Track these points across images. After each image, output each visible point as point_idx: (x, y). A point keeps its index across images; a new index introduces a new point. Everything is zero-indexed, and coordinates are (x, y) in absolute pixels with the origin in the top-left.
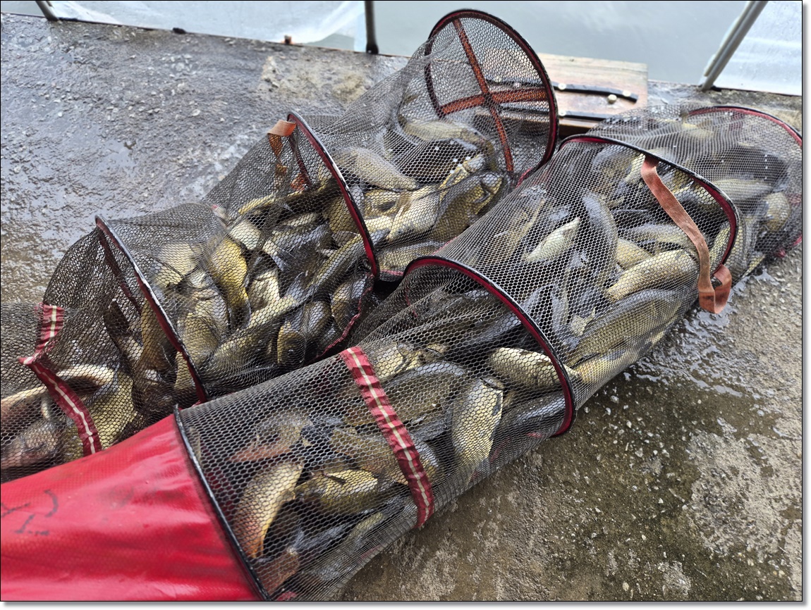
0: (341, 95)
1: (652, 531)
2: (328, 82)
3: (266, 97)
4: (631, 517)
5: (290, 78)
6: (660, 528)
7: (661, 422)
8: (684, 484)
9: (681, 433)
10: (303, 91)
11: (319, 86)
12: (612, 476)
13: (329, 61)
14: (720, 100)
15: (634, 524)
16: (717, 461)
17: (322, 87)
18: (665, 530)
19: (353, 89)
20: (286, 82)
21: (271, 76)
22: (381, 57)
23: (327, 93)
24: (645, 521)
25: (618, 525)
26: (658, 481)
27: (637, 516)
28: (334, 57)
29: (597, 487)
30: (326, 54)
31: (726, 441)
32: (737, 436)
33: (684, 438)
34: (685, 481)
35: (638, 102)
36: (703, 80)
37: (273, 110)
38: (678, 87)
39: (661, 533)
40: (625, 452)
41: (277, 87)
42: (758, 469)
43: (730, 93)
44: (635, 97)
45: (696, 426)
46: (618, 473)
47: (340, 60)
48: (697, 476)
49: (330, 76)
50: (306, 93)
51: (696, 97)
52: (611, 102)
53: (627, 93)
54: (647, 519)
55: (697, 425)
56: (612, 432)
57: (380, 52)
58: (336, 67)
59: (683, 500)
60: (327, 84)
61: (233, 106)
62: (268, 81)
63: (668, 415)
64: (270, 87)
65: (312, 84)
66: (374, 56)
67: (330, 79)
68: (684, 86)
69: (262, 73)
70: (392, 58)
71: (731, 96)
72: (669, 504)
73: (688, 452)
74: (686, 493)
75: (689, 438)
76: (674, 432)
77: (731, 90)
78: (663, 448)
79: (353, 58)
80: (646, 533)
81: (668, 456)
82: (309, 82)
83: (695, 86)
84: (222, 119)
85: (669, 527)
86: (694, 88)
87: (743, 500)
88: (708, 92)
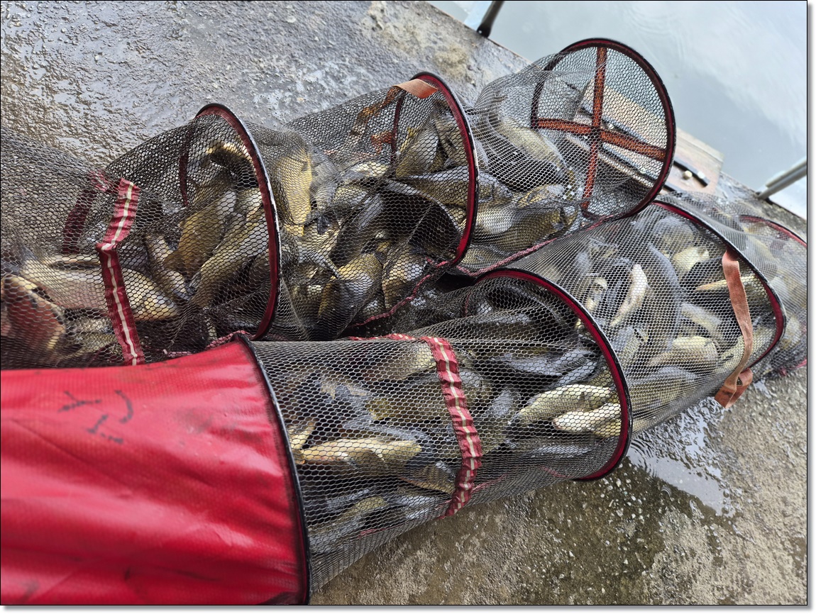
0: (442, 63)
1: (611, 586)
2: (432, 45)
3: (368, 34)
4: (598, 569)
5: (396, 25)
6: (619, 586)
7: (645, 490)
8: (649, 552)
9: (659, 505)
10: (406, 44)
11: (423, 46)
12: (591, 527)
13: (439, 24)
14: (769, 213)
15: (598, 576)
16: (681, 540)
17: (426, 48)
18: (622, 588)
19: (455, 63)
20: (392, 27)
21: (379, 15)
22: (490, 42)
23: (428, 56)
24: (608, 576)
25: (585, 573)
26: (629, 542)
27: (603, 569)
28: (444, 22)
29: (576, 533)
30: (437, 15)
31: (693, 524)
32: (703, 522)
33: (660, 511)
34: (651, 550)
35: (707, 187)
36: (763, 189)
37: (371, 50)
38: (740, 186)
39: (618, 590)
40: (608, 508)
41: (381, 28)
42: (711, 558)
43: (779, 210)
44: (707, 182)
45: (672, 503)
46: (597, 525)
47: (449, 27)
48: (661, 548)
49: (436, 40)
50: (408, 47)
51: (751, 202)
52: (685, 178)
53: (701, 175)
54: (610, 575)
55: (674, 502)
56: (602, 485)
57: (490, 37)
58: (444, 34)
59: (645, 567)
60: (431, 47)
61: (331, 29)
62: (374, 18)
63: (652, 485)
64: (374, 26)
65: (416, 40)
66: (483, 38)
67: (435, 43)
68: (744, 187)
69: (370, 7)
70: (500, 48)
71: (779, 212)
72: (632, 567)
73: (660, 524)
74: (649, 560)
75: (664, 512)
76: (653, 503)
77: (780, 207)
78: (641, 514)
79: (463, 30)
80: (606, 587)
81: (643, 523)
82: (414, 36)
83: (753, 191)
84: (316, 39)
85: (626, 587)
86: (752, 193)
87: (693, 581)
88: (761, 201)
